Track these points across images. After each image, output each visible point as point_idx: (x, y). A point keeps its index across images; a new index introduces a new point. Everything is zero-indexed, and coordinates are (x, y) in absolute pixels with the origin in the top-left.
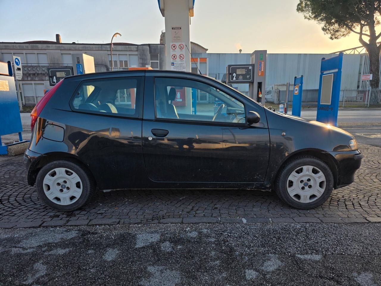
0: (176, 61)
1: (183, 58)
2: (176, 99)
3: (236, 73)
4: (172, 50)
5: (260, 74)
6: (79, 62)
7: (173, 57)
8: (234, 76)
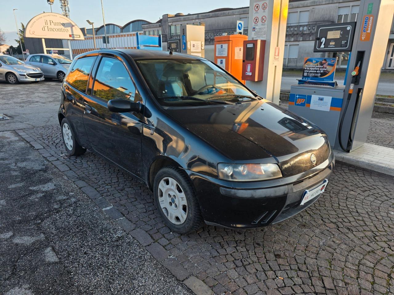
0: (257, 25)
1: (265, 21)
2: (246, 73)
3: (326, 38)
4: (254, 12)
5: (363, 38)
6: (184, 34)
7: (255, 20)
8: (322, 42)
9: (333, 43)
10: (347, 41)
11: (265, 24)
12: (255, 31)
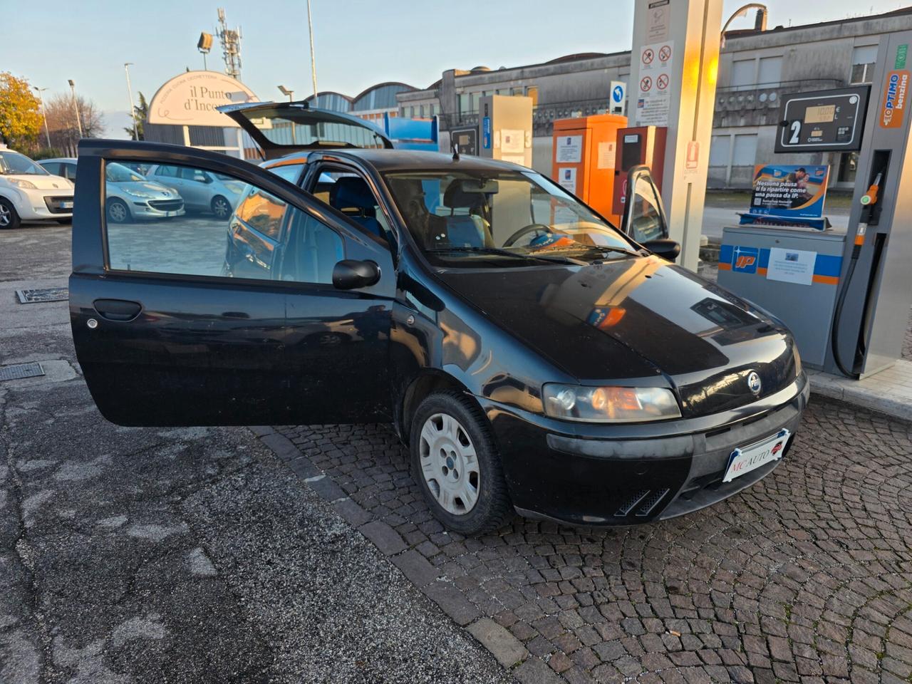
1: (666, 86)
3: (802, 121)
4: (642, 65)
5: (886, 122)
6: (486, 114)
7: (643, 84)
8: (794, 131)
9: (820, 133)
10: (851, 129)
11: (665, 92)
12: (642, 106)
